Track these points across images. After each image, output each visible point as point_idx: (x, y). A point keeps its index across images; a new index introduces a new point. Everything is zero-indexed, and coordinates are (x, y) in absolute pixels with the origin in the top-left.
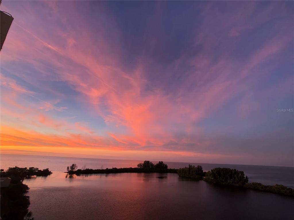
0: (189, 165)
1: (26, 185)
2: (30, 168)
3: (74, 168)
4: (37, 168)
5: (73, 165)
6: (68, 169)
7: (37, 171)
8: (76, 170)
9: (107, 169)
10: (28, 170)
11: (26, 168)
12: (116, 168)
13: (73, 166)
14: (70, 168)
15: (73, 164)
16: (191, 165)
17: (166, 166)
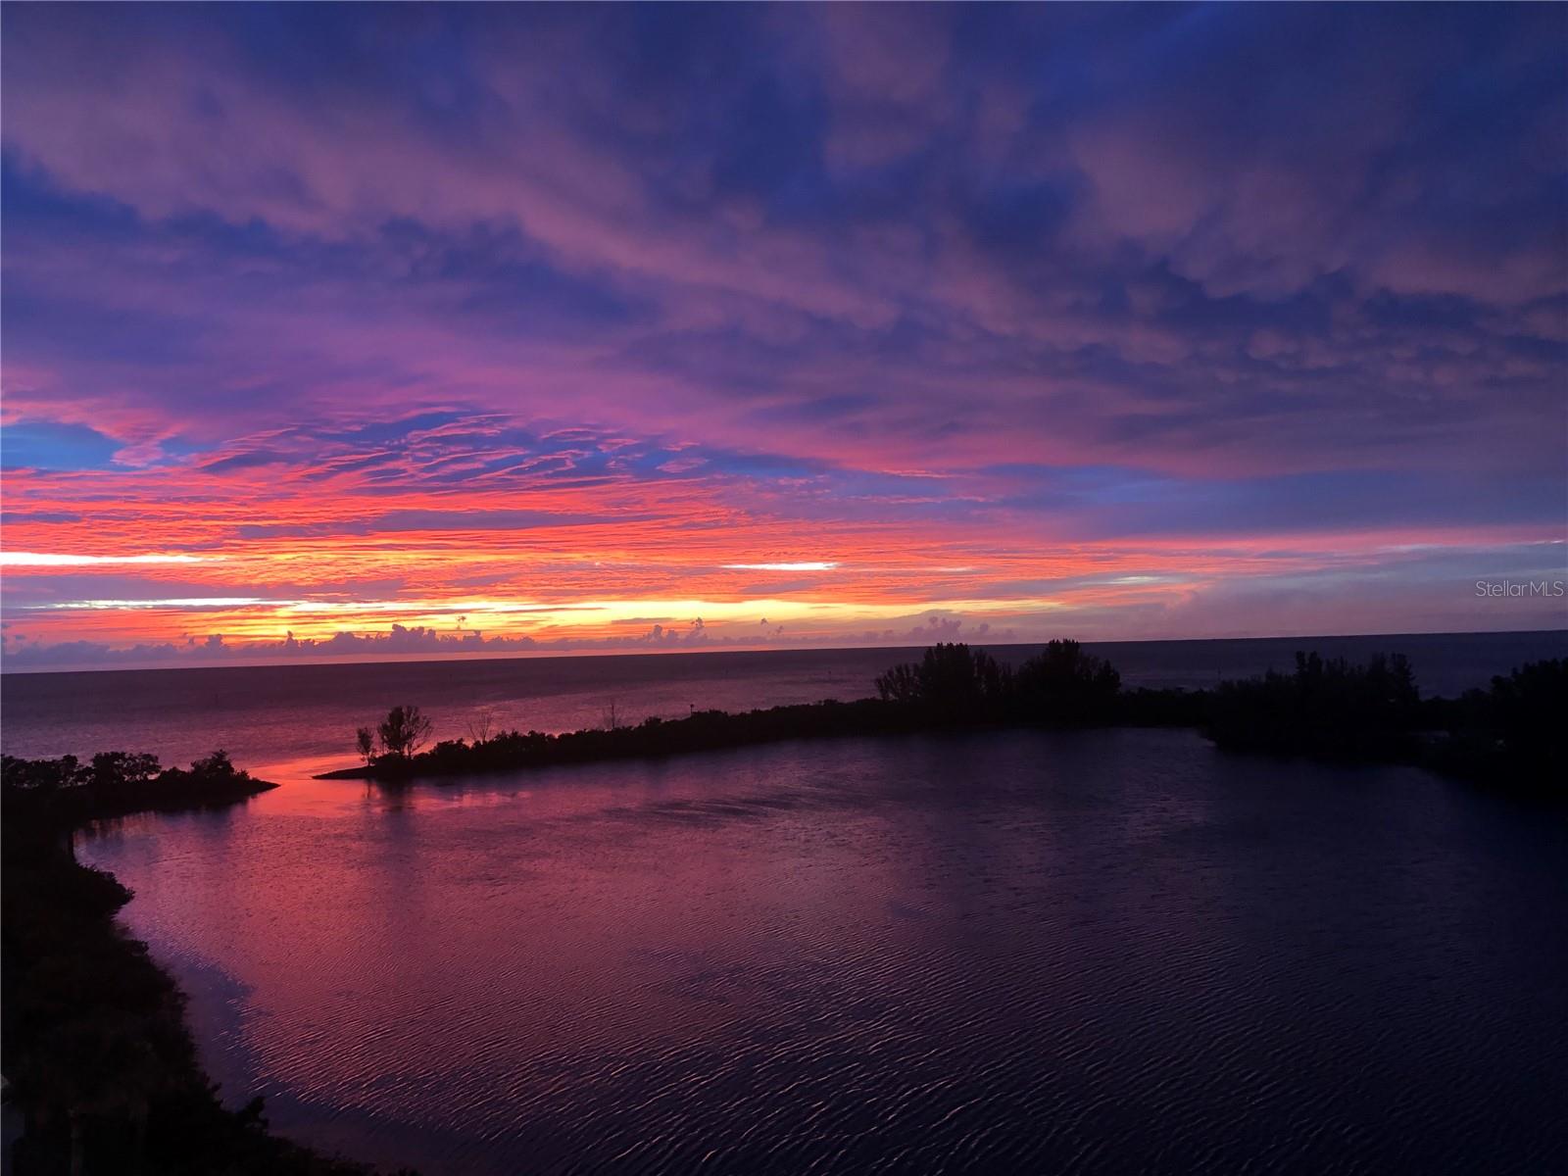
0: (1300, 656)
1: (100, 875)
2: (97, 759)
3: (410, 735)
4: (148, 756)
5: (397, 717)
6: (367, 749)
7: (152, 777)
8: (427, 748)
9: (653, 722)
10: (88, 771)
11: (71, 760)
12: (717, 713)
13: (401, 722)
14: (376, 738)
15: (399, 710)
16: (1313, 655)
17: (1109, 677)
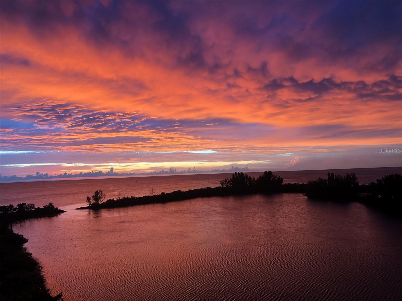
1: (19, 235)
2: (18, 205)
4: (32, 204)
6: (89, 202)
7: (33, 210)
8: (104, 201)
10: (16, 208)
12: (179, 191)
13: (98, 194)
15: (97, 191)
16: (332, 174)
